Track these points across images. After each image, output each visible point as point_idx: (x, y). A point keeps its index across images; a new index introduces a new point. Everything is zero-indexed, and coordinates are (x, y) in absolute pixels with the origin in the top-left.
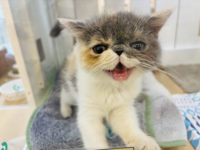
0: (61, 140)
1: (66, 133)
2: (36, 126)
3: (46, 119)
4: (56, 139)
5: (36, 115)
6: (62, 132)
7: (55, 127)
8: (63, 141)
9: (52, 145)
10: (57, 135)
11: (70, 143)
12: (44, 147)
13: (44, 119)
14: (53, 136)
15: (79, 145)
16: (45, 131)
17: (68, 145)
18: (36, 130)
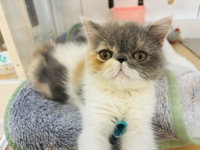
0: (47, 129)
1: (55, 120)
2: (17, 107)
3: (32, 98)
4: (40, 127)
5: (20, 92)
6: (50, 116)
7: (41, 110)
8: (49, 131)
9: (35, 135)
10: (42, 121)
11: (59, 135)
12: (24, 137)
13: (29, 97)
14: (37, 122)
15: (71, 137)
16: (27, 115)
17: (56, 136)
18: (17, 112)
